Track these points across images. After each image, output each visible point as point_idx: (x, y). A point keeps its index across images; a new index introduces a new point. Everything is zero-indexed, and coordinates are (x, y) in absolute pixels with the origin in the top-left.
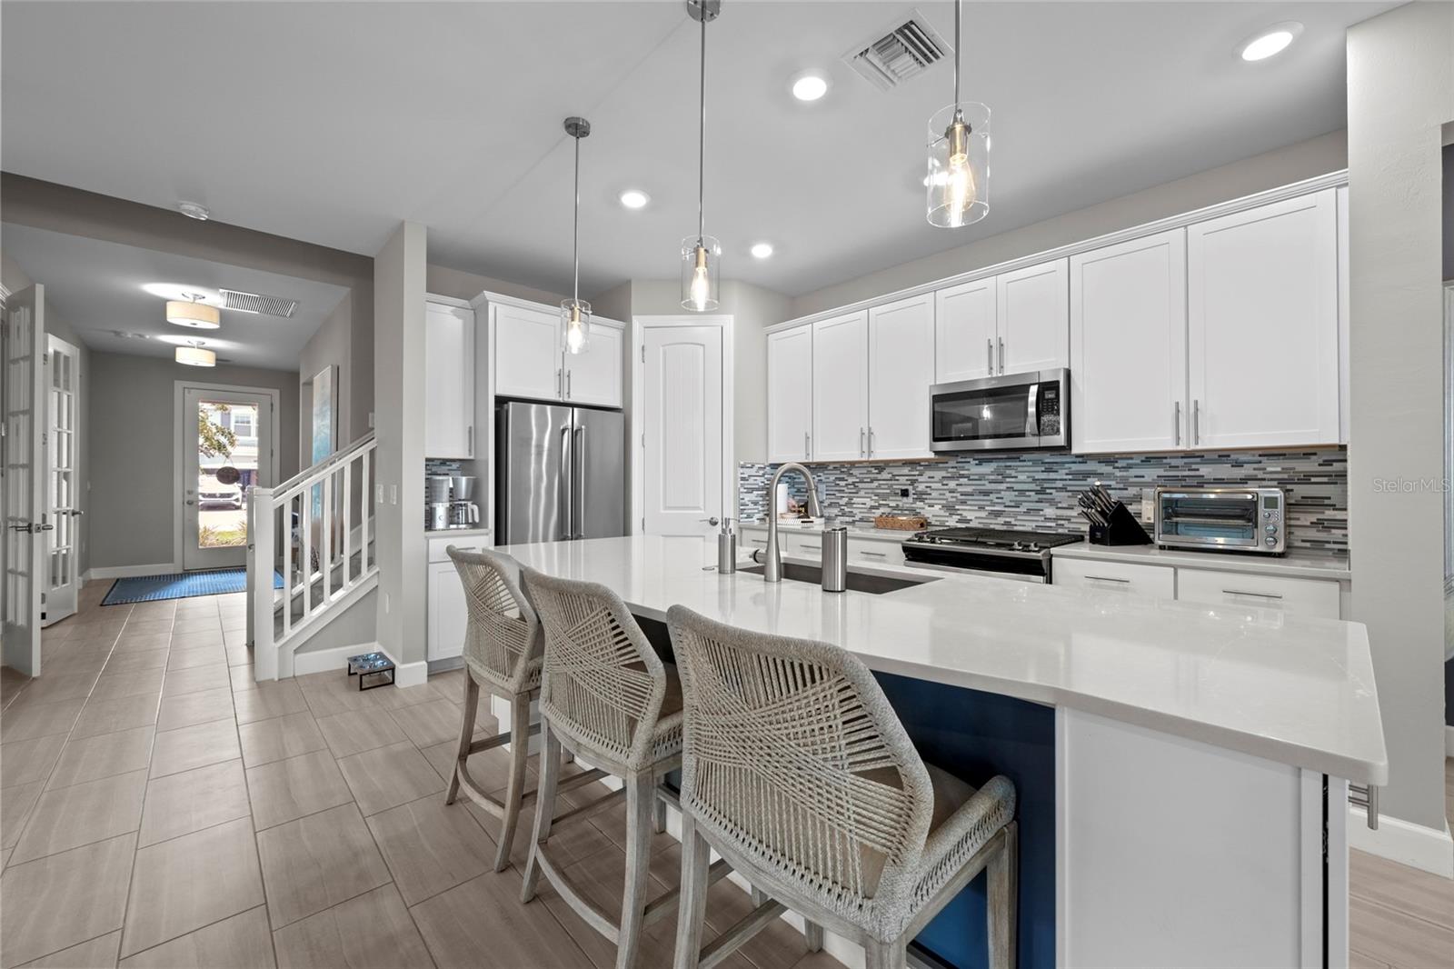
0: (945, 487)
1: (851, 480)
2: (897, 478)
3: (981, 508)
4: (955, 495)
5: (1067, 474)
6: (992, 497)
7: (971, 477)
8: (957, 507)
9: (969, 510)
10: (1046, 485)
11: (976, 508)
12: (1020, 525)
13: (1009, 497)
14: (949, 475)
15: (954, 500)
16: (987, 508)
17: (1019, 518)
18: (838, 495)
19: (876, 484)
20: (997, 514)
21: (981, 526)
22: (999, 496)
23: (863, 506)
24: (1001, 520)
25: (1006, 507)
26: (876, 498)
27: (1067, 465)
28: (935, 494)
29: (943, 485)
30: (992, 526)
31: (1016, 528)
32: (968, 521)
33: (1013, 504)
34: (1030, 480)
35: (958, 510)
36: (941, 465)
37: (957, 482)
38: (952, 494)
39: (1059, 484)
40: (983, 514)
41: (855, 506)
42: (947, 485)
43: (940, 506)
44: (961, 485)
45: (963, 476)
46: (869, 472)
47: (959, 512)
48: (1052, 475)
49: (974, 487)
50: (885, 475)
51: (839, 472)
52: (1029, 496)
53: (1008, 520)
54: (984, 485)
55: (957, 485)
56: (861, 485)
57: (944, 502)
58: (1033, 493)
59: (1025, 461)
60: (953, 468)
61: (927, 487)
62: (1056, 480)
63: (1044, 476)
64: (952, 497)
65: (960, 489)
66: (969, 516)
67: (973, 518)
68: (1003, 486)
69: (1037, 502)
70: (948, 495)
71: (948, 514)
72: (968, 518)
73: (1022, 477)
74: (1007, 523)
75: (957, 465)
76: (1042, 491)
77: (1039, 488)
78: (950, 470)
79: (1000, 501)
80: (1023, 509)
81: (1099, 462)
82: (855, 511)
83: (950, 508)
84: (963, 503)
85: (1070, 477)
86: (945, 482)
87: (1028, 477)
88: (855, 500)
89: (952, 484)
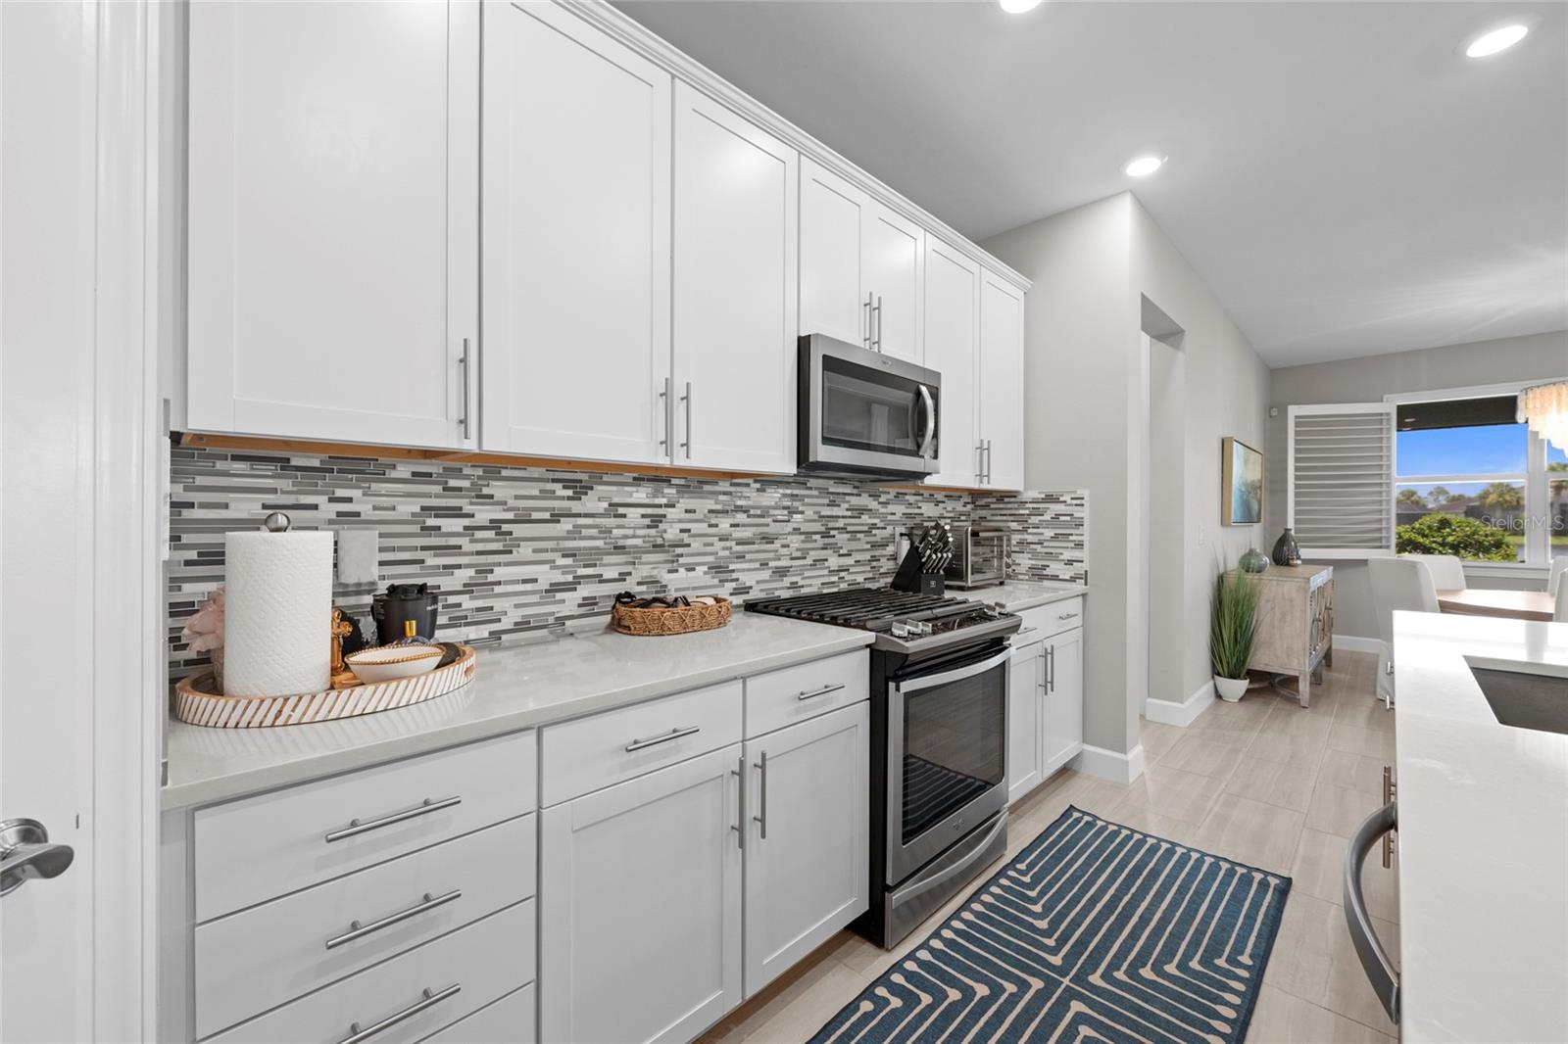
0: (714, 530)
1: (484, 514)
2: (621, 510)
3: (764, 565)
4: (728, 544)
5: (847, 510)
6: (777, 545)
7: (752, 512)
8: (732, 567)
9: (749, 570)
10: (831, 525)
11: (757, 565)
12: (808, 586)
13: (796, 542)
14: (719, 507)
15: (727, 553)
16: (772, 564)
17: (807, 574)
18: (432, 560)
19: (566, 525)
20: (781, 572)
21: (763, 595)
22: (785, 542)
23: (529, 587)
24: (787, 581)
25: (792, 559)
26: (569, 561)
27: (847, 498)
28: (696, 545)
29: (710, 526)
30: (777, 593)
31: (805, 591)
32: (746, 590)
33: (799, 554)
34: (816, 517)
35: (733, 571)
36: (707, 488)
37: (732, 521)
38: (723, 544)
39: (840, 523)
40: (766, 574)
41: (498, 589)
42: (716, 526)
43: (705, 568)
44: (737, 525)
45: (739, 509)
46: (550, 495)
47: (735, 575)
48: (835, 511)
49: (754, 529)
50: (592, 503)
51: (438, 489)
52: (815, 541)
53: (794, 579)
54: (768, 525)
55: (732, 526)
56: (519, 530)
57: (711, 559)
58: (818, 537)
59: (811, 488)
60: (725, 493)
61: (682, 531)
62: (838, 517)
63: (826, 511)
64: (724, 549)
65: (738, 533)
66: (747, 579)
67: (753, 583)
68: (789, 528)
69: (823, 549)
70: (718, 545)
71: (716, 581)
72: (748, 584)
73: (809, 512)
74: (794, 585)
75: (733, 489)
76: (825, 535)
77: (823, 529)
78: (723, 498)
79: (784, 551)
80: (809, 561)
81: (870, 496)
82: (499, 605)
83: (719, 569)
84: (741, 557)
85: (849, 513)
86: (713, 522)
87: (814, 513)
88: (500, 573)
89: (724, 524)
